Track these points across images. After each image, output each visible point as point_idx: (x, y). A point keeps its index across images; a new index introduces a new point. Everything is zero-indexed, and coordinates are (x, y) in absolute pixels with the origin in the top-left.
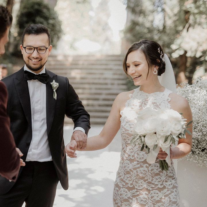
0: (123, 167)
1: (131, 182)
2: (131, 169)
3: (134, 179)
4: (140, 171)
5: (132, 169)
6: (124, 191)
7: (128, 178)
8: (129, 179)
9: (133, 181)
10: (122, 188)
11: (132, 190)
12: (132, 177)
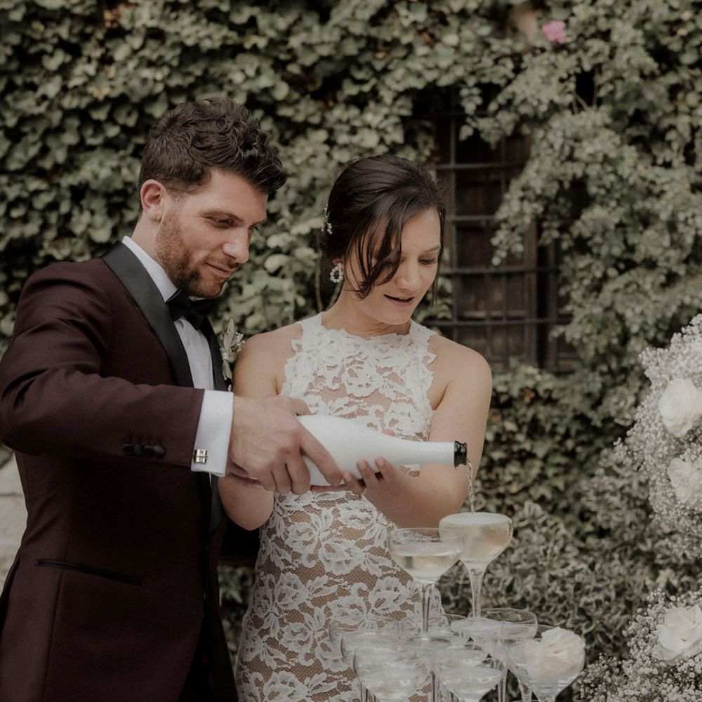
0: (274, 597)
1: (307, 649)
2: (304, 603)
3: (316, 637)
4: (337, 609)
5: (309, 604)
6: (284, 683)
7: (294, 634)
8: (299, 637)
9: (315, 645)
10: (278, 670)
11: (311, 677)
12: (308, 631)
